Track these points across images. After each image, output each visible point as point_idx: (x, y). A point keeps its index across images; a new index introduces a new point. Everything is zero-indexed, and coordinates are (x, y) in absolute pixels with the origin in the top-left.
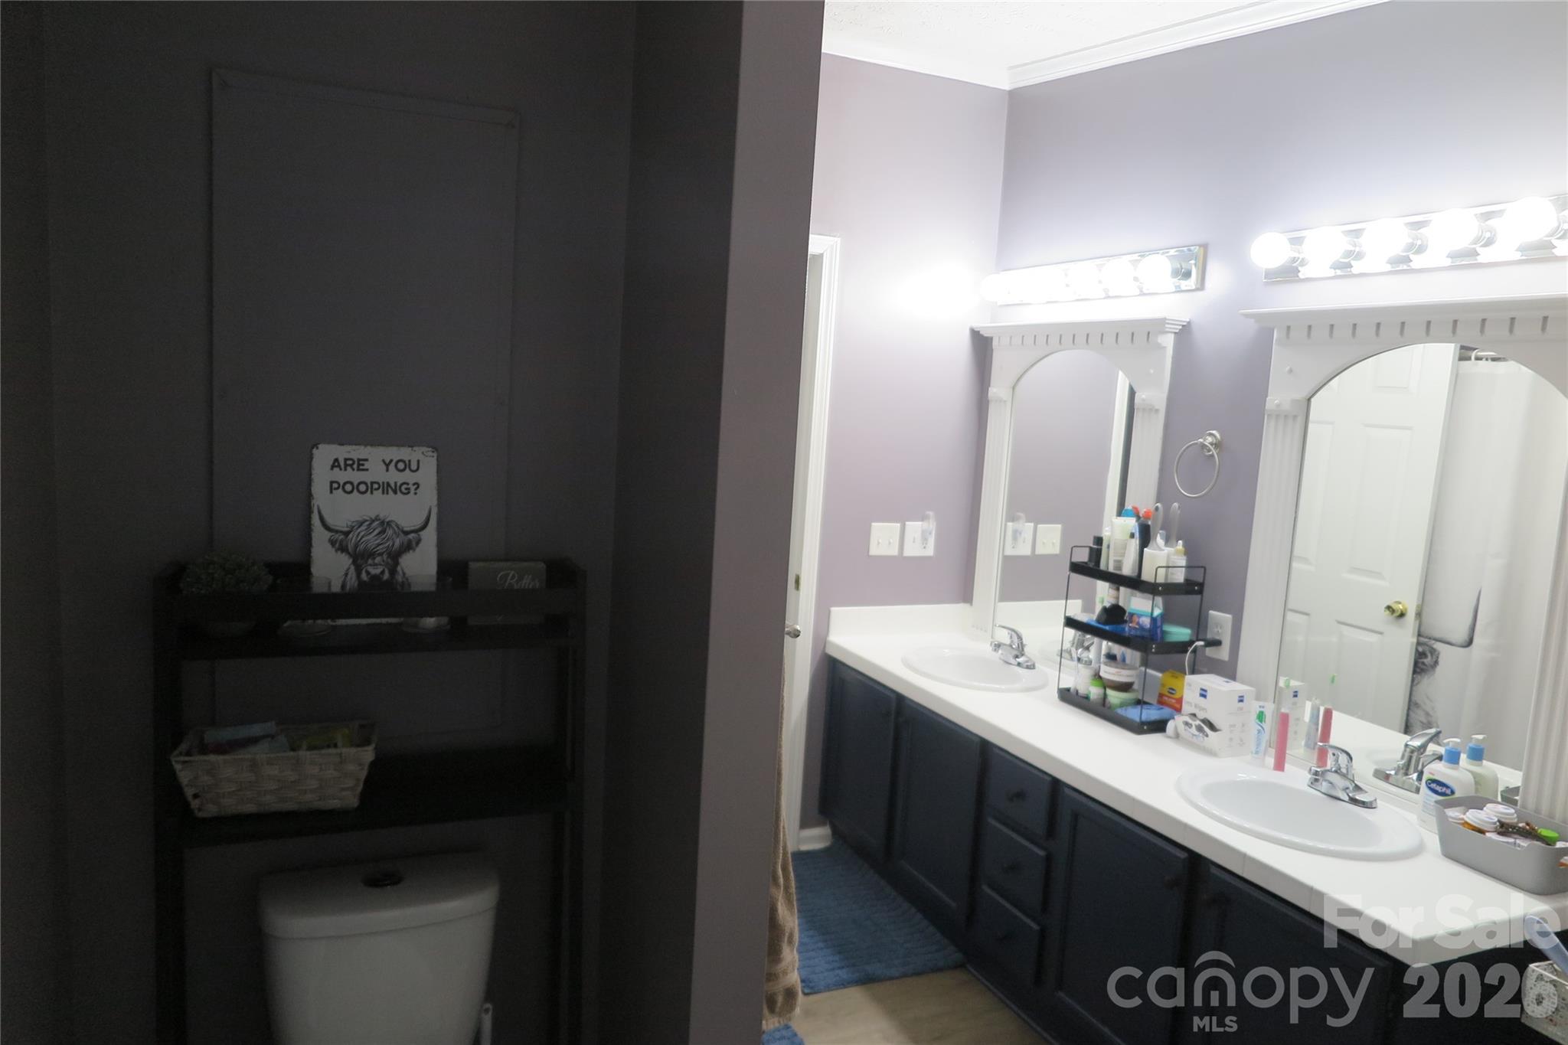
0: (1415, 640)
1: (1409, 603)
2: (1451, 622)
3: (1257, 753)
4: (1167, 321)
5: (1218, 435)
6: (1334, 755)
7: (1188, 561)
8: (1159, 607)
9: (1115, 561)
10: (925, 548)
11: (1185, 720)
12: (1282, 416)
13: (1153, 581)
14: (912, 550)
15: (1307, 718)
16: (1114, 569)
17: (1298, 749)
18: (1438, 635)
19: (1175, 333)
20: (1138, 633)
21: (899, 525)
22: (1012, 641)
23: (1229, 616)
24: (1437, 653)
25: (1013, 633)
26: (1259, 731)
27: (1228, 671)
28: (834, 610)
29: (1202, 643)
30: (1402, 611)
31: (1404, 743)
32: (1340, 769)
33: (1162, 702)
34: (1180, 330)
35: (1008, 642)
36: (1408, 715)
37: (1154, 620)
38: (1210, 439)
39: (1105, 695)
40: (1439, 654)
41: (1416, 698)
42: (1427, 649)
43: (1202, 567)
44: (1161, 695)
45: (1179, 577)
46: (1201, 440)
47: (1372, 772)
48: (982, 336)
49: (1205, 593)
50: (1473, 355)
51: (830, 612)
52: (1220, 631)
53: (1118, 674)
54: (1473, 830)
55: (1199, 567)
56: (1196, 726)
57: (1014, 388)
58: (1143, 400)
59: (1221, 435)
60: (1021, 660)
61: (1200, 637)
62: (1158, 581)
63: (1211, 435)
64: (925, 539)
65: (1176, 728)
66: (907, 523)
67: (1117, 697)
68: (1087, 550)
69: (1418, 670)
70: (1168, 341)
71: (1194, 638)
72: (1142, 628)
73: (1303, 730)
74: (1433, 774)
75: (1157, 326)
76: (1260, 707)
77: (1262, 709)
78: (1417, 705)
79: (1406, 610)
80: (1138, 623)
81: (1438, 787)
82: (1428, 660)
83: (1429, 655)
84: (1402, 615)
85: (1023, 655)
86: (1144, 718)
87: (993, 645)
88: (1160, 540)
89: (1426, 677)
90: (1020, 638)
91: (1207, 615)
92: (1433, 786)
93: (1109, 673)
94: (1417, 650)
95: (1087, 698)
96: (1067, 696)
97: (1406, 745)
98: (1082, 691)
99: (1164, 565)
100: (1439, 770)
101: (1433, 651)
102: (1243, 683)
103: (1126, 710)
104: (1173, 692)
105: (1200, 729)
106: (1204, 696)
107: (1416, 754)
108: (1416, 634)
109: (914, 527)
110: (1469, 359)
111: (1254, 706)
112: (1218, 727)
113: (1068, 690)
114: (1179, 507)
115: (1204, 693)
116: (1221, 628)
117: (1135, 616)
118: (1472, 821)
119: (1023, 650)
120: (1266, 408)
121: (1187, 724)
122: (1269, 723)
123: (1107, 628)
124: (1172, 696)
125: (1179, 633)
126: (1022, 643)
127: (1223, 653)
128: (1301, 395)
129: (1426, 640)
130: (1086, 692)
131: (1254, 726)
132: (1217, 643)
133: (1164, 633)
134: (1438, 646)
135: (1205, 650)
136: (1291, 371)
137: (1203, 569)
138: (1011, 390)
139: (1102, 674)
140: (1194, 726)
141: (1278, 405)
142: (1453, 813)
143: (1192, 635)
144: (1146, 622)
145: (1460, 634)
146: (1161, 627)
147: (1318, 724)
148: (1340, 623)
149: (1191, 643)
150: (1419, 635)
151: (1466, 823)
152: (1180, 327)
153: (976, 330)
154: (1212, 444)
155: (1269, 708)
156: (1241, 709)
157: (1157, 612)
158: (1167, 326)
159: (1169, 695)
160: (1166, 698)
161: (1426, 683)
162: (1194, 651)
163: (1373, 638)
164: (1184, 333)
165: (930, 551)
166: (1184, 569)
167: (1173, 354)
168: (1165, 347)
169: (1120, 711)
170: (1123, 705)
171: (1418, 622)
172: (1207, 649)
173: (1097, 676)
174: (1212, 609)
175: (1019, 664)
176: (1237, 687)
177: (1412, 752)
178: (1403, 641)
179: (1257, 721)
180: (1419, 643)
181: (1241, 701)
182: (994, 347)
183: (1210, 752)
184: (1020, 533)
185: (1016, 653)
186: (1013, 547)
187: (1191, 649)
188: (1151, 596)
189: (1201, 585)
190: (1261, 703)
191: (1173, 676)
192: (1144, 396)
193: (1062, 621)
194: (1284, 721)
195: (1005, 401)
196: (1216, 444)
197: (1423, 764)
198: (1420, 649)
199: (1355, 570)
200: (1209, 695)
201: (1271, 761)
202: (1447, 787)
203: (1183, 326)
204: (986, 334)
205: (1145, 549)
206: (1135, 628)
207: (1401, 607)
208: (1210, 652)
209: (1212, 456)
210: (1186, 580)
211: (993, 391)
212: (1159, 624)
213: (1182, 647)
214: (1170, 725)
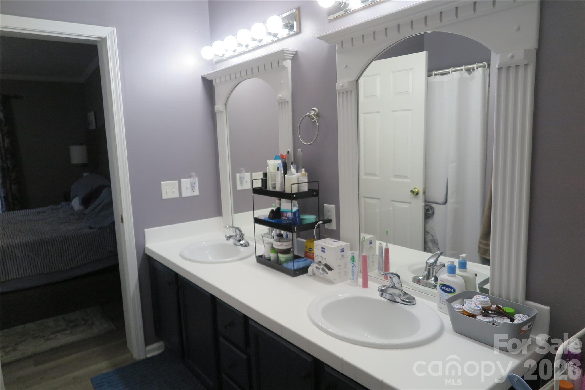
0: (424, 204)
1: (420, 188)
2: (438, 195)
3: (353, 279)
4: (285, 52)
5: (317, 110)
6: (390, 277)
7: (309, 179)
8: (296, 206)
9: (272, 184)
10: (193, 191)
11: (316, 266)
12: (346, 92)
13: (290, 192)
14: (187, 193)
15: (378, 253)
16: (272, 189)
17: (374, 272)
18: (433, 201)
19: (291, 59)
20: (288, 222)
21: (177, 181)
22: (236, 234)
23: (334, 206)
24: (433, 209)
25: (236, 230)
26: (353, 267)
27: (336, 235)
28: (146, 230)
29: (321, 222)
30: (417, 192)
31: (425, 262)
32: (395, 285)
33: (307, 256)
34: (293, 57)
35: (234, 234)
36: (425, 238)
37: (294, 214)
38: (313, 112)
39: (278, 256)
40: (434, 209)
41: (428, 230)
42: (429, 207)
43: (317, 181)
44: (306, 252)
45: (305, 188)
46: (308, 113)
47: (411, 279)
48: (208, 80)
49: (320, 194)
50: (433, 73)
51: (144, 232)
52: (330, 214)
53: (282, 245)
54: (469, 316)
55: (315, 182)
56: (321, 268)
57: (226, 104)
58: (280, 97)
59: (318, 110)
60: (241, 242)
61: (321, 219)
62: (293, 192)
63: (314, 110)
64: (193, 187)
65: (313, 270)
66: (182, 180)
67: (284, 258)
68: (260, 181)
69: (427, 217)
70: (288, 64)
71: (318, 221)
72: (289, 219)
73: (377, 260)
74: (443, 281)
75: (280, 55)
76: (352, 253)
77: (353, 255)
78: (428, 233)
79: (419, 191)
80: (286, 217)
81: (446, 288)
82: (430, 212)
83: (430, 210)
84: (417, 194)
85: (243, 239)
86: (296, 267)
87: (226, 237)
88: (292, 169)
89: (430, 220)
90: (240, 231)
91: (323, 207)
92: (444, 288)
93: (278, 245)
94: (425, 209)
95: (269, 259)
96: (262, 260)
97: (427, 263)
98: (267, 256)
99: (297, 183)
100: (444, 277)
101: (432, 208)
102: (344, 241)
103: (288, 264)
104: (312, 250)
105: (323, 270)
106: (324, 251)
107: (432, 267)
108: (424, 201)
109: (186, 182)
110: (432, 75)
111: (348, 253)
112: (332, 267)
113: (261, 256)
114: (301, 151)
115: (323, 250)
116: (330, 213)
117: (284, 213)
118: (468, 309)
119: (243, 237)
120: (337, 89)
121: (317, 268)
122: (358, 262)
123: (273, 221)
124: (310, 252)
125: (310, 218)
126: (242, 234)
127: (333, 226)
128: (353, 78)
129: (428, 203)
130: (269, 257)
131: (350, 265)
132: (330, 221)
133: (301, 220)
134: (434, 205)
135: (325, 226)
136: (346, 67)
137: (317, 183)
138: (225, 106)
139: (274, 246)
140: (320, 269)
141: (342, 86)
142: (457, 305)
143: (316, 218)
144: (290, 215)
145: (442, 199)
146: (299, 216)
147: (383, 257)
148: (393, 201)
149: (317, 222)
150: (426, 201)
151: (464, 311)
152: (293, 56)
153: (204, 77)
154: (314, 115)
155: (357, 253)
156: (343, 256)
157: (295, 209)
158: (285, 55)
159: (309, 251)
160: (309, 254)
161: (430, 222)
162: (318, 227)
163: (406, 206)
164: (295, 57)
165: (196, 193)
166: (307, 183)
167: (292, 71)
168: (287, 67)
169: (285, 265)
170: (287, 261)
171: (424, 196)
172: (326, 225)
173: (272, 248)
174: (325, 204)
175: (241, 245)
176: (340, 244)
177: (430, 266)
178: (419, 205)
179: (351, 261)
180: (426, 205)
181: (343, 251)
182: (214, 85)
183: (330, 282)
184: (243, 178)
185: (238, 239)
186: (241, 186)
187: (316, 226)
188: (290, 201)
189: (317, 191)
190: (352, 252)
191: (310, 242)
192: (280, 96)
193: (253, 220)
194: (365, 259)
195: (222, 112)
196: (316, 115)
197: (436, 271)
198: (426, 208)
199: (396, 176)
200: (325, 250)
201: (360, 281)
202: (451, 288)
203: (294, 54)
204: (209, 78)
205: (285, 176)
206: (285, 220)
207: (417, 190)
208: (327, 226)
209: (315, 121)
210: (309, 189)
211: (217, 107)
212: (297, 215)
213: (312, 226)
214: (310, 269)
